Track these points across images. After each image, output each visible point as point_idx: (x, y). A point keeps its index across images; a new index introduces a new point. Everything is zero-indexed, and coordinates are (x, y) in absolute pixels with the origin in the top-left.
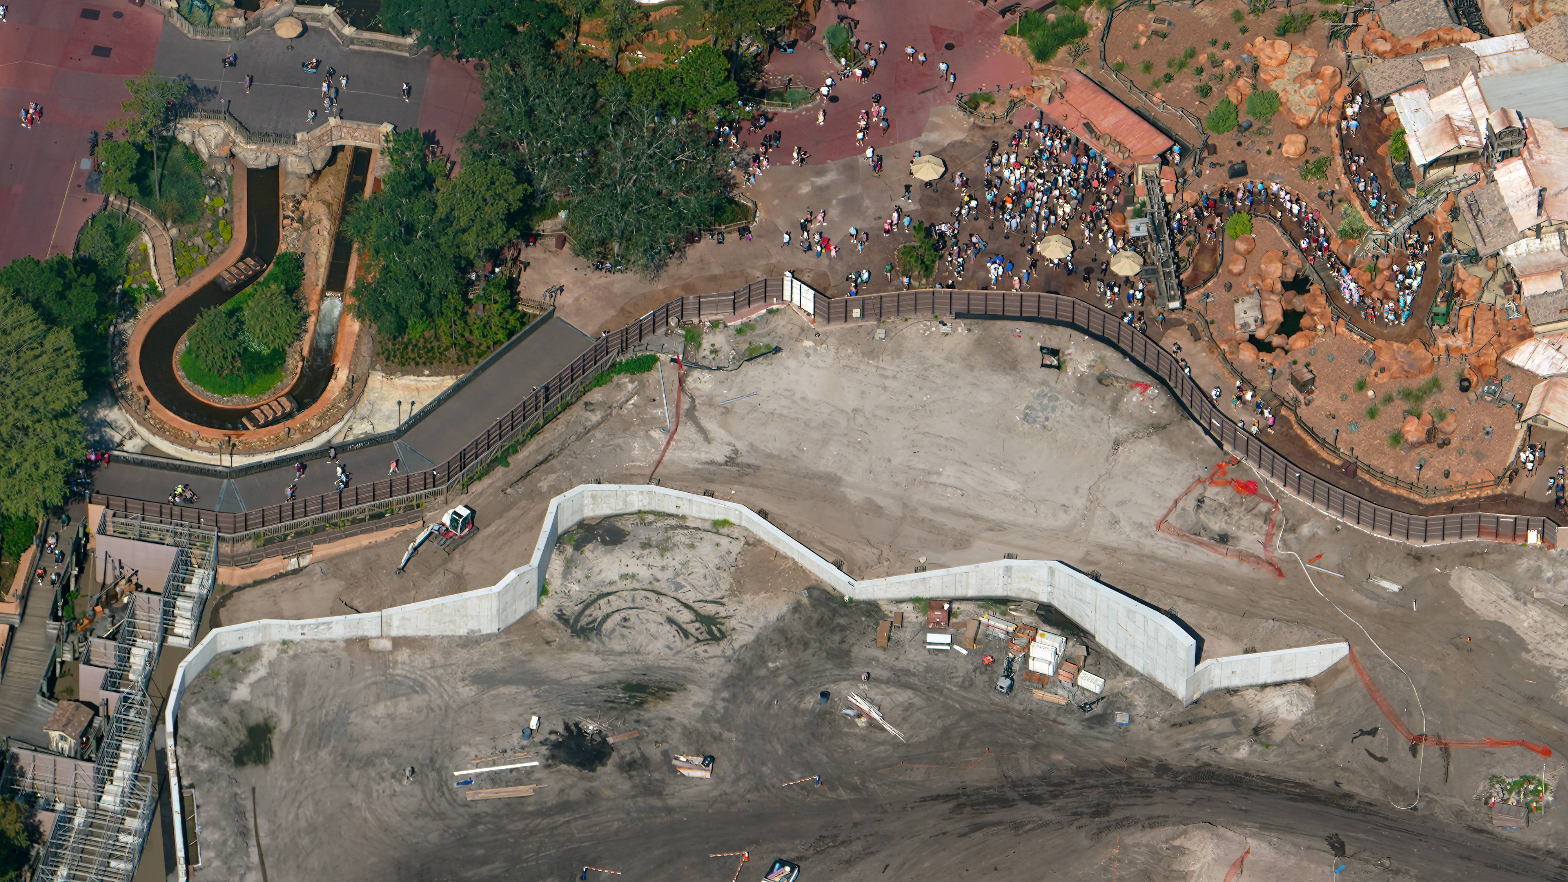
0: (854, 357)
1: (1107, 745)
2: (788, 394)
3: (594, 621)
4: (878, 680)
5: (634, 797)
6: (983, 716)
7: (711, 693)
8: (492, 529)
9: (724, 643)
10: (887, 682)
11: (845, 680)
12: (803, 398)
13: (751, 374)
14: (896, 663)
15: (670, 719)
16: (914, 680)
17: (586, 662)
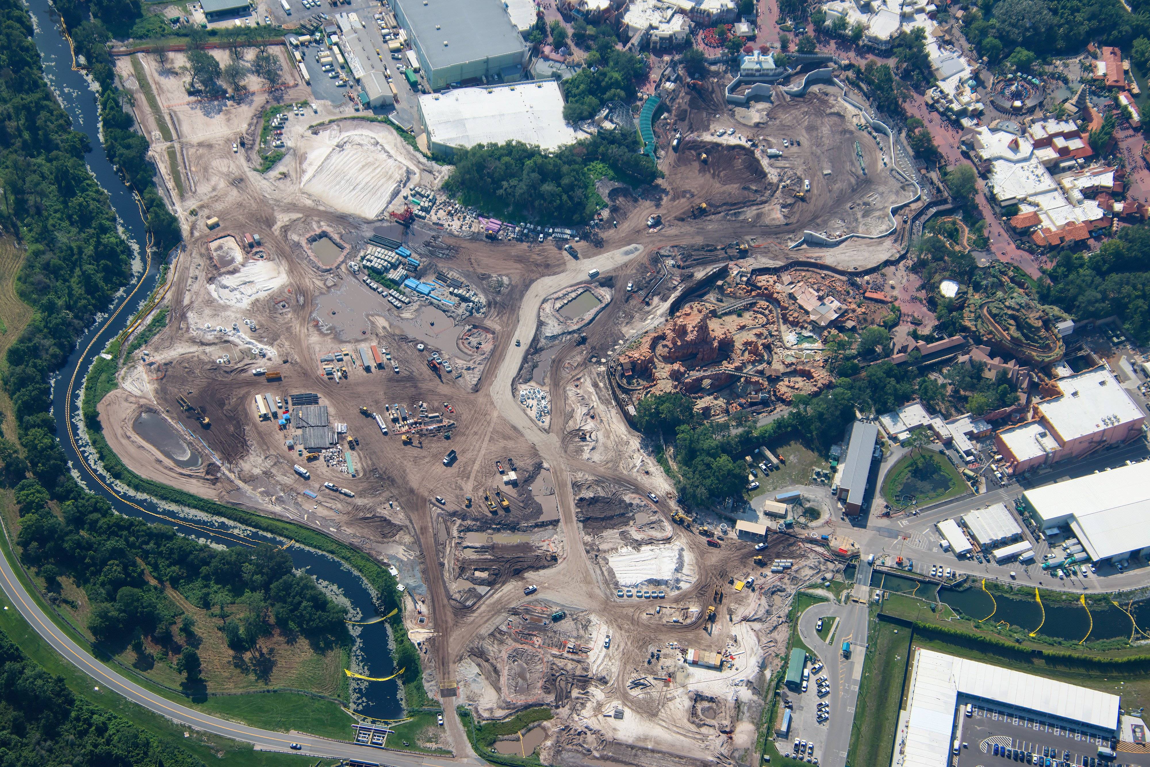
0: (879, 260)
1: (806, 230)
2: (883, 253)
3: (878, 220)
4: (840, 226)
5: (855, 201)
7: (858, 217)
8: (900, 223)
9: (862, 224)
11: (844, 225)
12: (880, 254)
13: (889, 254)
14: (840, 230)
15: (860, 212)
16: (836, 228)
17: (874, 214)
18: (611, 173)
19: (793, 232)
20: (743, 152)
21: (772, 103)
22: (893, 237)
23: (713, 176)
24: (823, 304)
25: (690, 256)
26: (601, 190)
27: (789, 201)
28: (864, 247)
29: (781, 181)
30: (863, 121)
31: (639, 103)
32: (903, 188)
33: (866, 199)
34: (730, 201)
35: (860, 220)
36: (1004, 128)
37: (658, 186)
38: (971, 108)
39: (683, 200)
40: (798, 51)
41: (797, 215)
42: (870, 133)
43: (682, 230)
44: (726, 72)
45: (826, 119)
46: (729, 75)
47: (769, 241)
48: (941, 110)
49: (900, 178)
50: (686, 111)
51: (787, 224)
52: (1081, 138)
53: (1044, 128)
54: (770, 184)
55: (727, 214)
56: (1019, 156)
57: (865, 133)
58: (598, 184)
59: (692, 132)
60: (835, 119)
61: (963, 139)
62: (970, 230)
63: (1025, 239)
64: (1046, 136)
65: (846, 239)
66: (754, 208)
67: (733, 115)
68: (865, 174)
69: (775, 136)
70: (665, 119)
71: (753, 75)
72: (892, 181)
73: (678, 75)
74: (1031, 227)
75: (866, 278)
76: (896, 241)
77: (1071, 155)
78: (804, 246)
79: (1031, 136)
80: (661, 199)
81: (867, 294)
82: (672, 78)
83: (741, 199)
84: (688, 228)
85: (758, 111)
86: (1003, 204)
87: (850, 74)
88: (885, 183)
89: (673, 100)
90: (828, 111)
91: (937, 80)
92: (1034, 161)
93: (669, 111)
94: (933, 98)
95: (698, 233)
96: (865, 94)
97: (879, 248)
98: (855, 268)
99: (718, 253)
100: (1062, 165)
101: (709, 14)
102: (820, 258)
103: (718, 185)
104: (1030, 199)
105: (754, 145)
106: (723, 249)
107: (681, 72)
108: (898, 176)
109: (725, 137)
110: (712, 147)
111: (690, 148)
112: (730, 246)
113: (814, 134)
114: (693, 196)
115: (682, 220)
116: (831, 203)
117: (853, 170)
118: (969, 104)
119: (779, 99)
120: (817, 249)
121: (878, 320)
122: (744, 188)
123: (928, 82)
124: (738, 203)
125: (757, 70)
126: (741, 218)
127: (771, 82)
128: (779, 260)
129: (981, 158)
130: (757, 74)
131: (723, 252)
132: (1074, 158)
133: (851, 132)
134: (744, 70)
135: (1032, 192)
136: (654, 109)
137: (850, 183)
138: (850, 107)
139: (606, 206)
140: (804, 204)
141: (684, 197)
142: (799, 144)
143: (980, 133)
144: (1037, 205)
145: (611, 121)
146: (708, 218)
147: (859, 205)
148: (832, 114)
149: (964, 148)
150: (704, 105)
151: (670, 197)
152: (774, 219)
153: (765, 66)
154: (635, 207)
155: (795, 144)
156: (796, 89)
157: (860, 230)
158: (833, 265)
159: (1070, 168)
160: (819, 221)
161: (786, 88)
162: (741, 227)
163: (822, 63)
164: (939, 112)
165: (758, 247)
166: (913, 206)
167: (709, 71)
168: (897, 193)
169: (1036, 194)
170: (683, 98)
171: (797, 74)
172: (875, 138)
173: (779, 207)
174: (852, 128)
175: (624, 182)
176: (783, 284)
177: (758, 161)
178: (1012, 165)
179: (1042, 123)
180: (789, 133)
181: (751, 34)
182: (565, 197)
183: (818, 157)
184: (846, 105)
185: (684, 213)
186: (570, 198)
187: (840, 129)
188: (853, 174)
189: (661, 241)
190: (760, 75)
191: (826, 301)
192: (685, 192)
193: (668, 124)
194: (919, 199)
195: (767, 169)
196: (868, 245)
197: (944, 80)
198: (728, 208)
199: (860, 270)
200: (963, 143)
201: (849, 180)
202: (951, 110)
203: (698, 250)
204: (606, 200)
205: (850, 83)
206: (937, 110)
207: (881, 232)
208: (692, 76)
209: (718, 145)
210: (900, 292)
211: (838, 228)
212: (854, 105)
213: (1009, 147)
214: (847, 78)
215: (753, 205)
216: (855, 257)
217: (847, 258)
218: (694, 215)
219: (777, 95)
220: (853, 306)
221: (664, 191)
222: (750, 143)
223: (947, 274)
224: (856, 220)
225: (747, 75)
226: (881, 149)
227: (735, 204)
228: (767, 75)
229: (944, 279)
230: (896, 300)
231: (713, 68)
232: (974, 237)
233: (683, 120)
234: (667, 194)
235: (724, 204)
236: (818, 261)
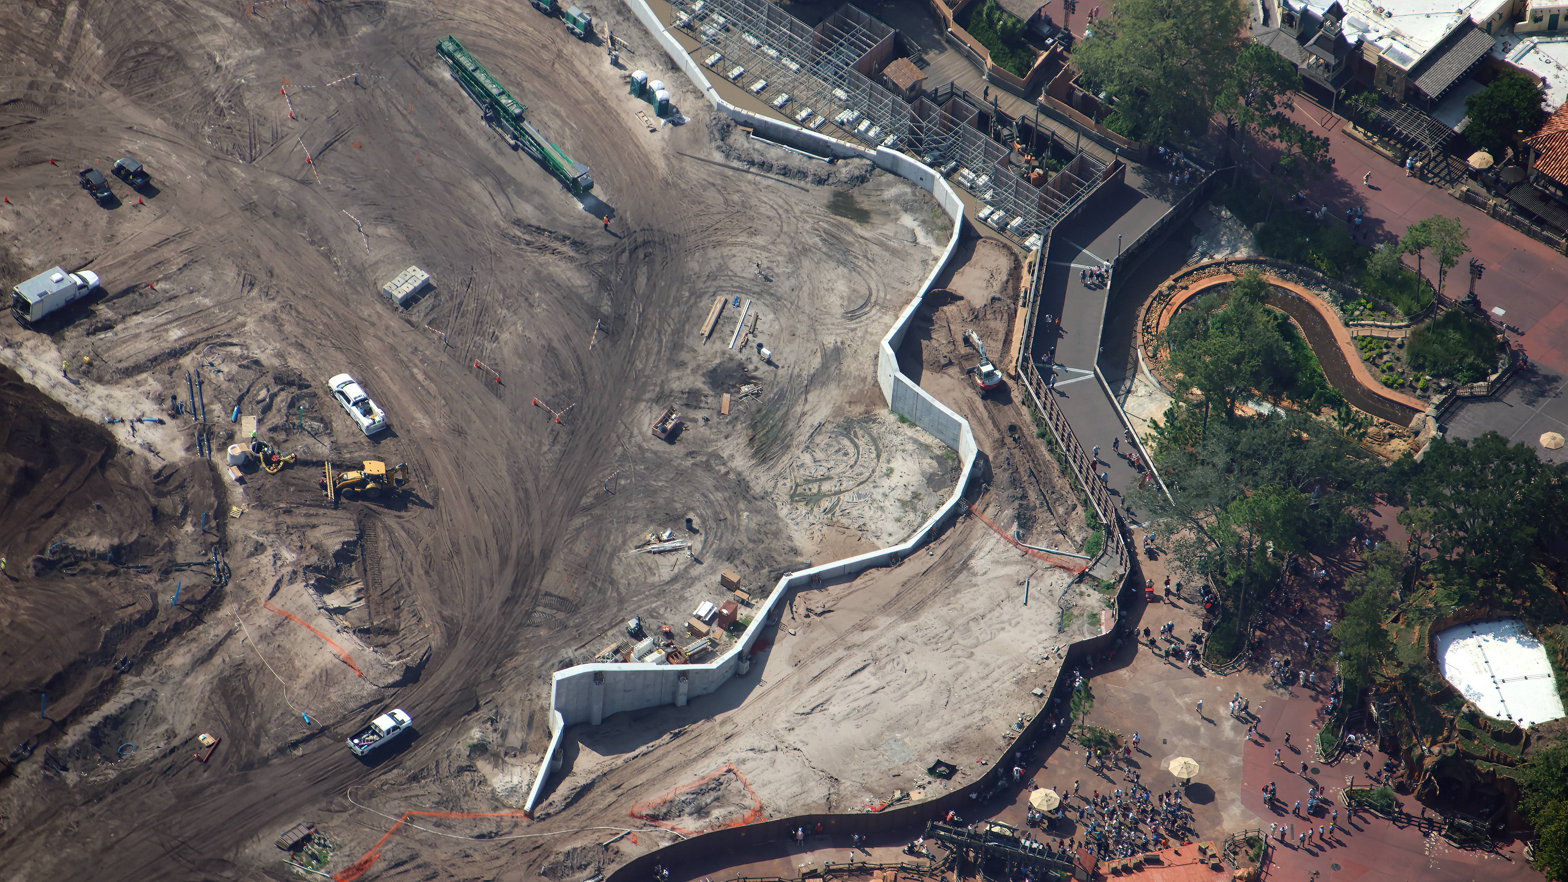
0: (1026, 672)
1: (537, 663)
2: (1014, 622)
3: (856, 436)
4: (691, 566)
5: (662, 386)
6: (615, 610)
7: (740, 469)
8: (981, 408)
9: (786, 498)
10: (686, 570)
11: (703, 548)
12: (1003, 629)
13: (1048, 611)
14: (702, 583)
15: (726, 437)
16: (678, 586)
17: (816, 415)
22: (996, 509)
27: (332, 534)
29: (205, 437)
33: (709, 353)
35: (760, 480)
47: (390, 811)
49: (797, 158)
51: (412, 675)
54: (164, 480)
55: (55, 763)
62: (1345, 298)
65: (773, 623)
66: (180, 657)
68: (600, 210)
72: (766, 194)
76: (1025, 522)
78: (588, 762)
86: (1432, 84)
88: (743, 217)
98: (942, 771)
102: (715, 788)
108: (776, 153)
113: (181, 88)
117: (527, 211)
120: (667, 749)
122: (47, 568)
137: (566, 297)
142: (142, 183)
147: (693, 399)
152: (326, 678)
155: (129, 198)
157: (801, 539)
168: (838, 250)
173: (299, 593)
183: (298, 217)
188: (543, 235)
194: (968, 239)
195: (91, 403)
196: (906, 605)
198: (34, 720)
201: (543, 280)
207: (911, 503)
211: (683, 579)
215: (158, 643)
217: (849, 732)
224: (742, 488)
226: (589, 35)
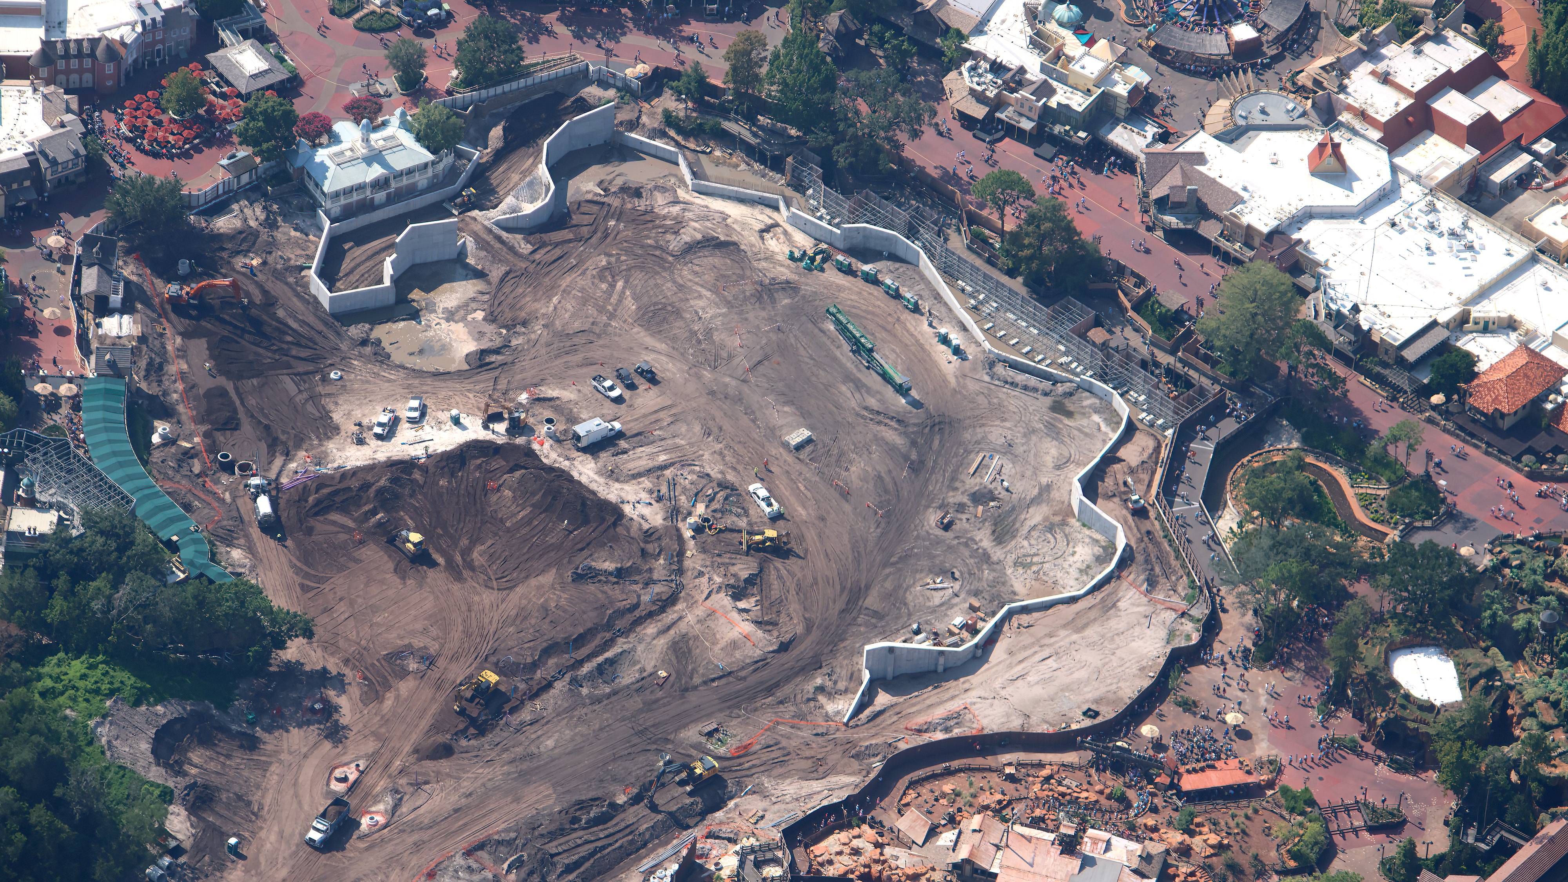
0: (1145, 664)
1: (857, 642)
2: (1140, 637)
3: (1055, 532)
4: (952, 598)
5: (943, 500)
6: (905, 618)
7: (985, 547)
8: (1131, 520)
9: (1011, 564)
10: (949, 600)
11: (960, 588)
12: (1134, 640)
13: (1161, 632)
14: (958, 607)
15: (979, 530)
16: (943, 608)
17: (1033, 520)
18: (125, 678)
19: (815, 664)
20: (498, 463)
21: (480, 275)
22: (1135, 575)
23: (455, 572)
24: (1088, 862)
25: (547, 861)
26: (122, 748)
27: (744, 569)
28: (1065, 638)
29: (675, 513)
30: (803, 241)
31: (59, 418)
32: (1059, 408)
33: (972, 484)
34: (559, 634)
35: (997, 554)
36: (1257, 119)
37: (292, 670)
38: (1122, 90)
39: (405, 687)
40: (467, 82)
41: (794, 606)
42: (849, 271)
43: (467, 785)
44: (270, 224)
45: (685, 273)
46: (287, 232)
47: (765, 719)
48: (1027, 125)
49: (1033, 381)
50: (222, 393)
51: (784, 647)
52: (1503, 76)
53: (1385, 79)
54: (649, 535)
55: (576, 682)
56: (1363, 191)
57: (832, 276)
58: (104, 733)
59: (288, 456)
60: (713, 260)
61: (1157, 192)
62: (1353, 472)
63: (1541, 441)
64: (1406, 102)
65: (997, 630)
66: (651, 629)
67: (381, 357)
68: (916, 404)
69: (560, 380)
70: (168, 441)
71: (367, 206)
72: (1014, 400)
73: (128, 283)
74: (1543, 398)
75: (1148, 730)
76: (1152, 583)
77: (1509, 138)
78: (883, 699)
79: (1362, 115)
80: (330, 710)
81: (1190, 783)
82: (116, 299)
83: (590, 619)
84: (484, 773)
85: (451, 316)
86: (1411, 354)
87: (668, 102)
88: (998, 411)
89: (155, 370)
90: (675, 244)
91: (961, 36)
92: (1410, 191)
93: (167, 413)
94: (979, 97)
95: (525, 778)
96: (753, 153)
97: (1116, 623)
98: (1090, 713)
99: (630, 816)
100: (1499, 176)
101: (113, 50)
102: (956, 717)
103: (487, 597)
104: (1479, 312)
105: (517, 427)
106: (636, 800)
107: (129, 270)
108: (1022, 377)
109: (405, 433)
110: (394, 480)
111: (322, 508)
112: (660, 781)
113: (678, 328)
114: (429, 660)
115: (445, 751)
116: (873, 533)
117: (872, 402)
118: (1105, 77)
119: (496, 258)
120: (929, 695)
121: (1271, 856)
122: (579, 578)
123: (932, 55)
124: (591, 633)
125: (379, 184)
126: (627, 677)
127: (437, 210)
128: (832, 771)
129: (1249, 234)
130: (380, 196)
131: (641, 809)
132: (1519, 146)
133: (789, 287)
134: (337, 195)
135: (1470, 288)
136: (123, 417)
137: (891, 449)
138: (734, 210)
139: (167, 796)
140: (792, 563)
141: (404, 674)
142: (651, 377)
143: (1199, 158)
144: (1510, 325)
145: (31, 503)
146: (525, 715)
147: (961, 508)
148: (692, 248)
149: (1172, 220)
150: (267, 357)
151: (355, 691)
152: (734, 645)
153: (400, 162)
154: (264, 767)
155: (643, 385)
156: (528, 209)
157: (1019, 586)
158: (1015, 724)
159: (1523, 180)
160: (872, 601)
161: (495, 215)
162: (649, 706)
163: (560, 96)
164: (1019, 135)
165: (744, 751)
166: (1131, 454)
167: (218, 238)
168: (1053, 432)
169: (1484, 293)
170: (182, 353)
171: (500, 156)
172: (872, 280)
173: (723, 600)
174: (785, 272)
175: (183, 696)
176: (909, 845)
177: (564, 476)
178: (1354, 224)
179: (1366, 67)
180: (598, 353)
181: (281, 75)
182: (39, 814)
183: (739, 399)
184: (717, 204)
185: (435, 728)
186: (59, 806)
187: (749, 289)
188: (880, 416)
189: (418, 847)
190: (391, 200)
191: (1087, 848)
192: (396, 656)
193: (189, 455)
194: (1131, 429)
195: (611, 492)
196: (1077, 625)
197: (979, 29)
198: (566, 659)
199: (1108, 713)
200: (1162, 204)
201: (878, 439)
202: (1064, 113)
203: (561, 832)
204: (156, 774)
205: (686, 133)
206: (1012, 131)
207: (1085, 571)
208: (168, 274)
209: (406, 466)
210: (1272, 741)
211: (947, 605)
212: (742, 200)
213: (1316, 172)
214: (669, 119)
215: (639, 621)
216: (1063, 678)
217: (1040, 691)
218: (473, 722)
219: (481, 244)
220: (1176, 837)
221: (322, 677)
222: (501, 427)
223: (1392, 630)
224: (986, 557)
225: (348, 213)
226: (916, 309)
227: (580, 641)
228: (411, 192)
229: (1395, 648)
230: (1280, 771)
231: (224, 223)
232: (1382, 490)
233: (231, 424)
234: (340, 683)
235: (548, 652)
236: (957, 732)
